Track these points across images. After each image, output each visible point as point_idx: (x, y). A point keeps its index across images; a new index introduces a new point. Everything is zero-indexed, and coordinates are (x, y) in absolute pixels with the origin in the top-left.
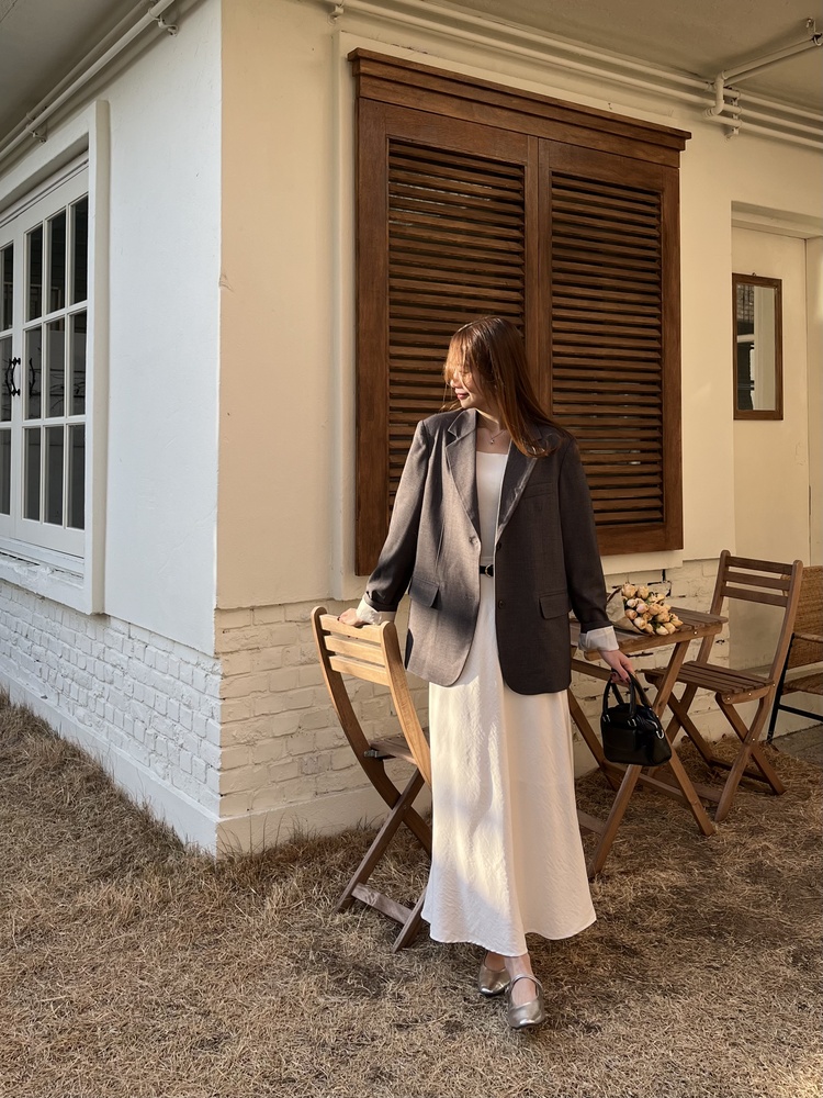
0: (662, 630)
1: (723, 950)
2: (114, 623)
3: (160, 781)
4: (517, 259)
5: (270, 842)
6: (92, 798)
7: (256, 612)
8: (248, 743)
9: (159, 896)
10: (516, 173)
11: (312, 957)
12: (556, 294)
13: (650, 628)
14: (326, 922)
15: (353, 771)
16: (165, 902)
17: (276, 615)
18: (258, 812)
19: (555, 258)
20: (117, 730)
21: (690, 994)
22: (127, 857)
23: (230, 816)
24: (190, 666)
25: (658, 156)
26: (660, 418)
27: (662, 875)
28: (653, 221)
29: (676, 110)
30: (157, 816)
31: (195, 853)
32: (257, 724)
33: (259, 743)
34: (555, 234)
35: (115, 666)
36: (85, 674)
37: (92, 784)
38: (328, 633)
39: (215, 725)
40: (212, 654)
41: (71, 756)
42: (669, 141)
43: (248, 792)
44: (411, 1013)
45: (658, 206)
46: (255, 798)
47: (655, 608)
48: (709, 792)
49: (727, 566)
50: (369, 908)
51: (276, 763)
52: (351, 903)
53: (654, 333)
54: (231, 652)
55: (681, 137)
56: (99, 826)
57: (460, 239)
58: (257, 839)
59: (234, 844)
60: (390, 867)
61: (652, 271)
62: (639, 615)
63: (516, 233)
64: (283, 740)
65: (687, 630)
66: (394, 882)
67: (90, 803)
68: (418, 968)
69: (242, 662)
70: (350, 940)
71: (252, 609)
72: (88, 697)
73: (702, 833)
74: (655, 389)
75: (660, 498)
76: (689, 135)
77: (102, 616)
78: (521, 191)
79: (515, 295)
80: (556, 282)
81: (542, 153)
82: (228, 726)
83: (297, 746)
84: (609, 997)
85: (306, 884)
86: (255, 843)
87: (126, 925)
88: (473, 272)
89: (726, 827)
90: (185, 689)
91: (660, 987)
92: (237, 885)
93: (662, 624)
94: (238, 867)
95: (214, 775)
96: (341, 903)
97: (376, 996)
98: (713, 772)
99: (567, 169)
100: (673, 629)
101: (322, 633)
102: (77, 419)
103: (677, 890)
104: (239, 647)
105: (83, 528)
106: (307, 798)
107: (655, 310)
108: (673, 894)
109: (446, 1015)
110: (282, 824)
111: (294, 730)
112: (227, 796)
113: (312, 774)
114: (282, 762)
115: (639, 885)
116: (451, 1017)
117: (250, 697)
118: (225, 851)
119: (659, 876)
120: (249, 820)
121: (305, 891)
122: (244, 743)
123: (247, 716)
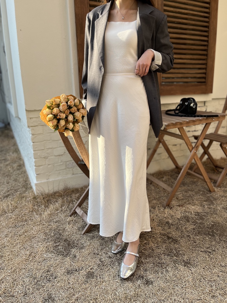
5: (56, 189)
8: (44, 158)
18: (51, 180)
23: (40, 181)
27: (193, 207)
32: (48, 151)
33: (49, 158)
39: (32, 151)
43: (47, 173)
46: (49, 176)
48: (214, 177)
50: (79, 216)
51: (56, 165)
52: (75, 213)
54: (34, 126)
59: (42, 190)
64: (58, 157)
69: (39, 130)
70: (68, 227)
73: (210, 191)
75: (205, 73)
82: (36, 152)
86: (50, 189)
89: (220, 189)
95: (34, 168)
96: (71, 213)
103: (198, 214)
104: (37, 124)
106: (70, 176)
108: (196, 216)
109: (89, 268)
110: (60, 184)
111: (62, 154)
112: (39, 175)
113: (71, 168)
114: (59, 164)
115: (183, 211)
116: (91, 269)
117: (44, 142)
118: (39, 192)
119: (191, 208)
120: (47, 182)
121: (61, 207)
122: (43, 158)
123: (43, 149)
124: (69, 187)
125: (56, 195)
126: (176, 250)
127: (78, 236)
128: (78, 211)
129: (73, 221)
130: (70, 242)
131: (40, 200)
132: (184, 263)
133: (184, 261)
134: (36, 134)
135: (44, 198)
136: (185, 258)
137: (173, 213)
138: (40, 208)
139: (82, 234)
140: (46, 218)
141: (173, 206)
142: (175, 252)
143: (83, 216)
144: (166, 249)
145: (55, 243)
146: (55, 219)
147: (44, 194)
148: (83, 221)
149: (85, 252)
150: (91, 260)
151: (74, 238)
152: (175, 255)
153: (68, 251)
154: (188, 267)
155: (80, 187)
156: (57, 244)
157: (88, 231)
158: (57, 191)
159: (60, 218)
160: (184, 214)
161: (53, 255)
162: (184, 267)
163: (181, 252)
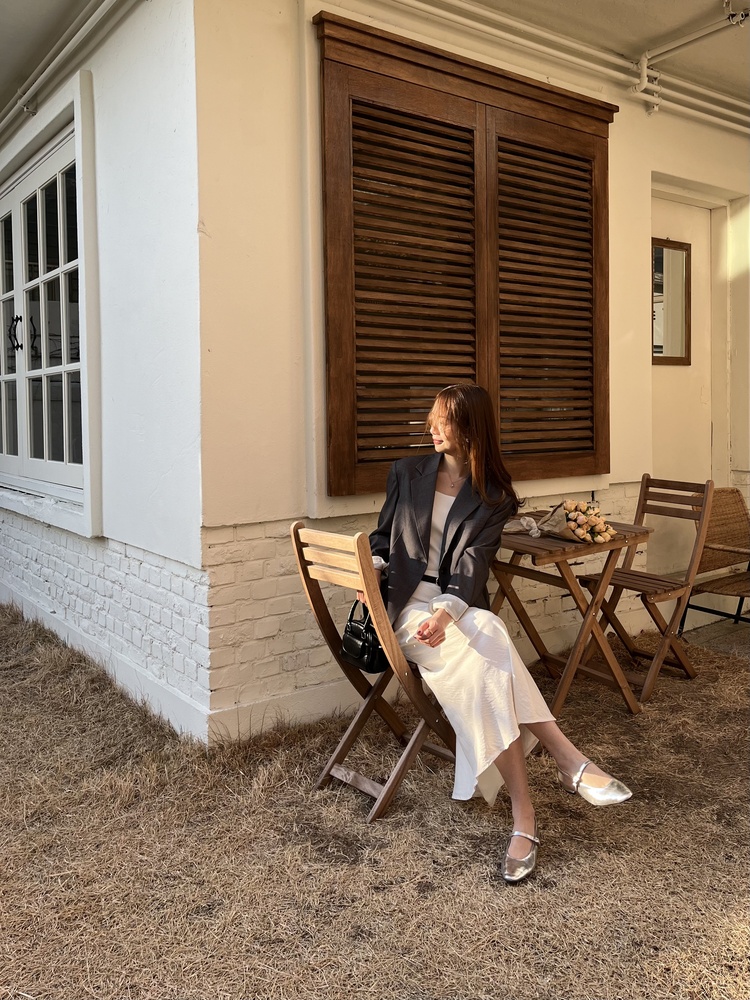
0: (599, 539)
1: (656, 811)
2: (112, 544)
3: (157, 680)
4: (468, 215)
5: (257, 729)
6: (96, 697)
7: (239, 530)
9: (156, 781)
10: (466, 136)
11: (296, 829)
12: (502, 248)
13: (588, 537)
14: (307, 798)
15: (328, 666)
16: (162, 785)
17: (257, 532)
18: (244, 704)
19: (501, 215)
20: (118, 638)
21: (632, 850)
22: (128, 747)
23: (219, 709)
24: (180, 579)
25: (591, 127)
26: (591, 359)
27: (599, 748)
28: (585, 185)
29: (605, 87)
30: (155, 710)
31: (188, 741)
32: (243, 628)
34: (502, 193)
35: (114, 582)
36: (88, 590)
37: (96, 685)
38: (306, 545)
39: (205, 630)
40: (200, 568)
41: (77, 661)
42: (600, 114)
43: (235, 687)
44: (386, 876)
45: (590, 172)
46: (241, 693)
47: (593, 518)
48: (634, 678)
49: (648, 487)
50: (346, 784)
51: (260, 662)
52: (330, 780)
53: (586, 285)
54: (217, 565)
55: (610, 110)
56: (103, 721)
57: (417, 194)
58: (244, 728)
59: (223, 732)
60: (363, 748)
61: (585, 230)
62: (579, 526)
63: (466, 191)
64: (263, 642)
65: (620, 539)
66: (366, 761)
67: (94, 702)
68: (391, 835)
69: (226, 574)
70: (329, 813)
71: (235, 526)
72: (91, 610)
73: (630, 712)
74: (587, 334)
75: (591, 429)
76: (616, 109)
77: (101, 539)
78: (471, 153)
79: (466, 248)
80: (502, 237)
81: (489, 119)
82: (216, 630)
83: (278, 646)
84: (561, 855)
85: (289, 765)
86: (242, 731)
87: (127, 807)
88: (429, 225)
90: (177, 600)
91: (605, 845)
92: (227, 769)
93: (599, 533)
94: (228, 752)
95: (205, 674)
96: (320, 781)
97: (354, 862)
99: (512, 134)
100: (608, 538)
101: (301, 546)
102: (73, 366)
104: (224, 560)
105: (81, 463)
106: (288, 691)
107: (587, 265)
110: (266, 715)
111: (274, 633)
112: (216, 692)
113: (292, 670)
114: (265, 661)
117: (236, 604)
120: (237, 711)
122: (231, 645)
123: (233, 621)
124: (289, 721)
125: (261, 743)
130: (347, 839)
134: (219, 584)
139: (369, 821)
143: (357, 782)
147: (227, 743)
151: (351, 830)
157: (382, 811)
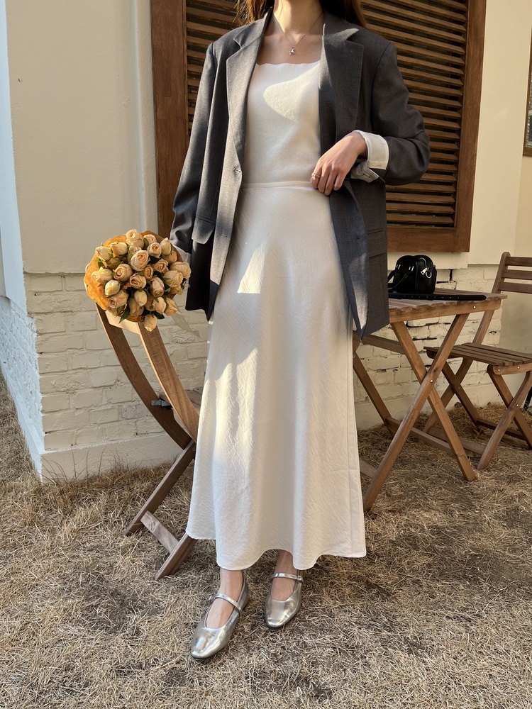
5: (93, 470)
8: (67, 391)
23: (54, 449)
32: (76, 376)
33: (79, 392)
39: (37, 375)
48: (475, 446)
50: (149, 532)
52: (139, 528)
54: (44, 313)
58: (80, 468)
64: (100, 391)
73: (465, 479)
82: (47, 376)
83: (116, 395)
89: (486, 475)
95: (39, 417)
96: (131, 526)
98: (479, 430)
103: (437, 530)
106: (128, 438)
108: (433, 534)
109: (174, 660)
110: (103, 458)
111: (112, 383)
112: (52, 434)
113: (132, 418)
114: (103, 408)
115: (403, 524)
116: (178, 663)
117: (67, 353)
118: (50, 477)
119: (422, 516)
120: (73, 453)
121: (106, 514)
122: (64, 391)
123: (65, 369)
124: (125, 465)
125: (94, 484)
126: (386, 613)
127: (147, 584)
128: (149, 522)
129: (133, 546)
130: (125, 597)
131: (52, 497)
132: (408, 646)
133: (406, 639)
134: (47, 331)
135: (62, 492)
136: (411, 632)
137: (378, 528)
138: (51, 516)
139: (157, 577)
140: (66, 539)
141: (380, 513)
142: (386, 620)
143: (159, 533)
144: (364, 612)
145: (88, 600)
146: (89, 542)
147: (62, 482)
148: (159, 548)
149: (163, 620)
150: (178, 640)
151: (134, 587)
152: (385, 626)
153: (119, 618)
154: (417, 654)
155: (154, 465)
156: (93, 603)
157: (173, 569)
158: (97, 474)
159: (102, 540)
160: (404, 530)
161: (81, 628)
162: (407, 656)
163: (399, 620)
